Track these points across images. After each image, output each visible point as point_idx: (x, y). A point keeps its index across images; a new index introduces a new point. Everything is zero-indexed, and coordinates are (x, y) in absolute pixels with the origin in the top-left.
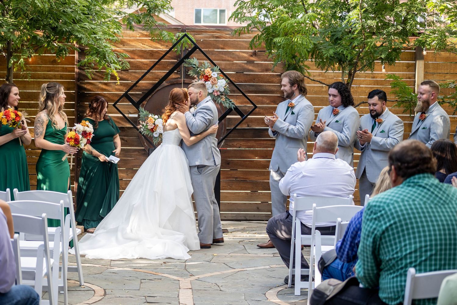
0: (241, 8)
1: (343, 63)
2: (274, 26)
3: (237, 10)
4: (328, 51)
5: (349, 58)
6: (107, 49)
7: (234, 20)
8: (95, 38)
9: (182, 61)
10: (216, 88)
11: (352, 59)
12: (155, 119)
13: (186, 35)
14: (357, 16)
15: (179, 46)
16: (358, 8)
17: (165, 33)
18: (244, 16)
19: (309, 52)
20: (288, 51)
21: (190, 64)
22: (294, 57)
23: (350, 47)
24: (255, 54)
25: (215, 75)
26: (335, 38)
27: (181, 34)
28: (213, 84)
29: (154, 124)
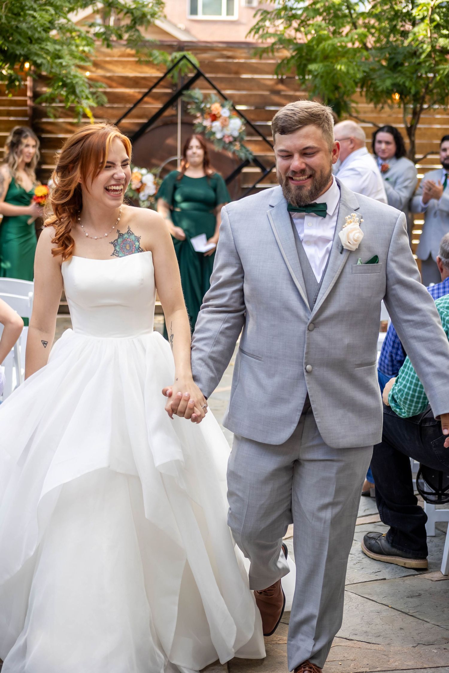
0: (263, 20)
1: (406, 96)
2: (309, 47)
3: (257, 24)
4: (384, 81)
5: (413, 91)
6: (77, 80)
7: (254, 36)
8: (61, 64)
9: (179, 94)
10: (227, 132)
11: (417, 93)
12: (142, 175)
13: (184, 57)
14: (424, 33)
15: (175, 72)
16: (427, 21)
17: (156, 53)
18: (267, 33)
19: (356, 83)
20: (328, 82)
21: (190, 97)
22: (337, 88)
23: (415, 76)
24: (281, 81)
25: (225, 112)
26: (394, 62)
27: (178, 55)
28: (224, 126)
29: (141, 182)
